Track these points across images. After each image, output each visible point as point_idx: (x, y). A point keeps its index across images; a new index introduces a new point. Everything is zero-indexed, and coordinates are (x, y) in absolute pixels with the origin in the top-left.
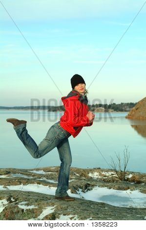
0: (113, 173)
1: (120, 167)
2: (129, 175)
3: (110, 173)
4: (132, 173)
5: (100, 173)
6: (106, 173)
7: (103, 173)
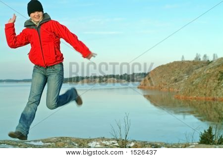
0: (114, 142)
1: (121, 135)
2: (131, 143)
3: (111, 142)
4: (134, 141)
5: (100, 142)
6: (107, 142)
7: (104, 142)
